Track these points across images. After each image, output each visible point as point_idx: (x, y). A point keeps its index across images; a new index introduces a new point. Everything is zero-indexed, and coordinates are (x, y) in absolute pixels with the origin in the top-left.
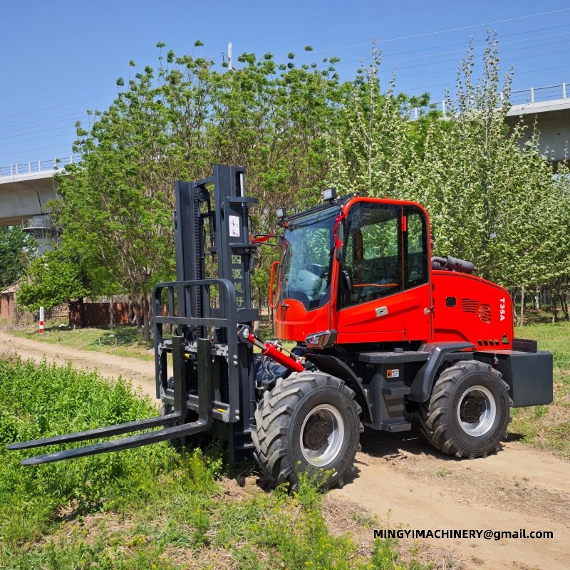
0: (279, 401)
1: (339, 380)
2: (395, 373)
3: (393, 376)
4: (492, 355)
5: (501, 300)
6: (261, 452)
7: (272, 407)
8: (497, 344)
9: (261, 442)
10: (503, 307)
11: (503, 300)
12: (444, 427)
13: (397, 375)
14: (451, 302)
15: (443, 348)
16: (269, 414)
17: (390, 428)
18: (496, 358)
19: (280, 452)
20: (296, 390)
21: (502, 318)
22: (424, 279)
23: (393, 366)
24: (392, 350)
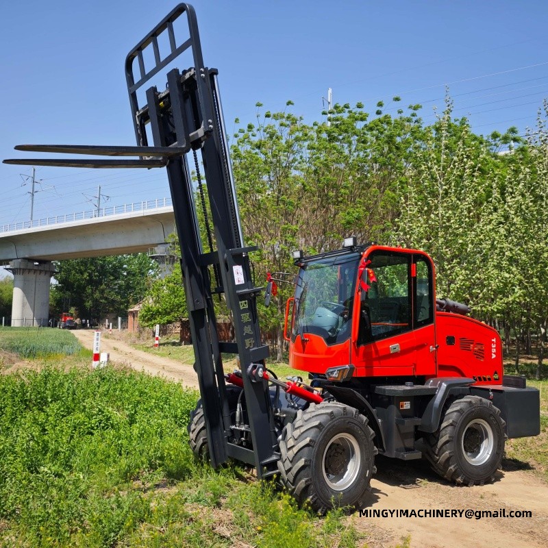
0: (302, 433)
1: (354, 410)
2: (407, 405)
3: (405, 408)
4: (488, 390)
5: (493, 340)
6: (288, 480)
7: (296, 440)
8: (489, 379)
9: (288, 471)
10: (494, 346)
11: (494, 340)
12: (450, 453)
13: (409, 407)
14: (451, 340)
15: (449, 383)
16: (293, 446)
17: (403, 456)
18: (491, 393)
19: (306, 481)
20: (316, 423)
21: (494, 356)
22: (430, 320)
23: (405, 399)
24: (403, 384)
